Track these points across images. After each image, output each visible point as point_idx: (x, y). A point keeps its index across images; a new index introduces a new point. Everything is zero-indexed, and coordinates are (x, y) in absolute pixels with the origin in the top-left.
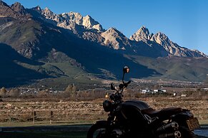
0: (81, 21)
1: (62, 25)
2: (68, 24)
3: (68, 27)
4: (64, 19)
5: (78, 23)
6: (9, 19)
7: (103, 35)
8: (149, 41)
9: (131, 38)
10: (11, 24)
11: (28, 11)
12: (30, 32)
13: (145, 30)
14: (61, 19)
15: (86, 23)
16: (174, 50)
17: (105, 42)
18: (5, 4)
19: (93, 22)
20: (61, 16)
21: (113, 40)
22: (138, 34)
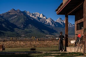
0: (40, 16)
1: (33, 17)
2: (35, 16)
3: (35, 18)
4: (34, 15)
5: (38, 16)
6: (16, 15)
7: (47, 20)
8: (62, 22)
9: (56, 21)
10: (16, 16)
11: (22, 12)
12: (23, 19)
13: (60, 19)
14: (33, 15)
15: (41, 16)
16: (70, 25)
17: (47, 22)
18: (14, 10)
19: (43, 16)
20: (33, 14)
21: (50, 22)
22: (58, 20)
